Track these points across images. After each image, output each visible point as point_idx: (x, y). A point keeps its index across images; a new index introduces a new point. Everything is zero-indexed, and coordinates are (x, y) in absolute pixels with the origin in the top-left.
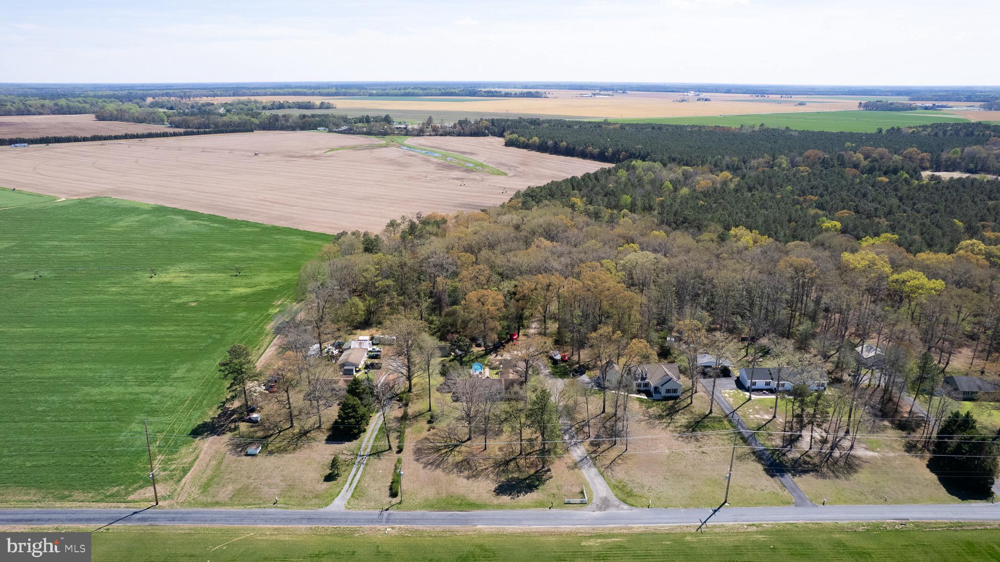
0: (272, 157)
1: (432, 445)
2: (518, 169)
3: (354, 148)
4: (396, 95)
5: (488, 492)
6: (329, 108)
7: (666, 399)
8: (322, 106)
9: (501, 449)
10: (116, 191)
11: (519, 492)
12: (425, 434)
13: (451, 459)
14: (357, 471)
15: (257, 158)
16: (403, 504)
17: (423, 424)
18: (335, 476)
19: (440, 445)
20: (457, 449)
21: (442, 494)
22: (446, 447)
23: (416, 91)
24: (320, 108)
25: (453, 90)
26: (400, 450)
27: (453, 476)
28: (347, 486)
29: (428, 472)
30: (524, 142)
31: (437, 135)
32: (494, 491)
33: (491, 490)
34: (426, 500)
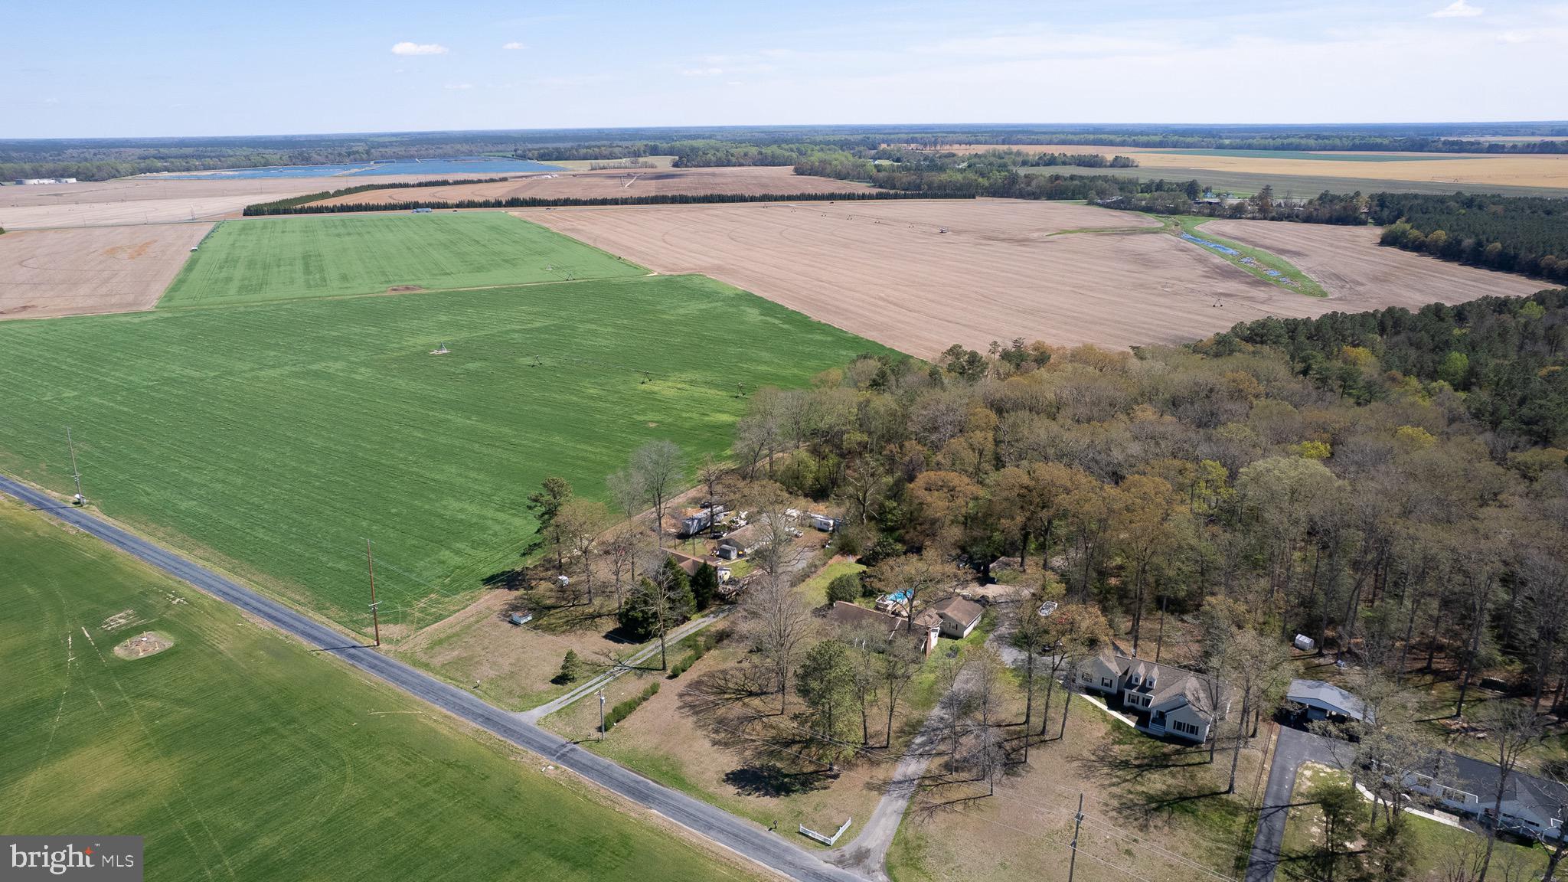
0: (963, 238)
1: (723, 682)
2: (1360, 288)
3: (1100, 232)
4: (1265, 148)
5: (718, 772)
6: (1128, 166)
7: (1170, 739)
8: (1117, 163)
10: (720, 269)
11: (757, 789)
12: (730, 665)
14: (597, 683)
15: (941, 238)
16: (601, 744)
17: (741, 651)
18: (569, 679)
19: (733, 686)
20: (747, 700)
21: (660, 750)
22: (736, 691)
23: (1304, 142)
24: (1112, 166)
25: (1379, 140)
26: (673, 676)
27: (700, 734)
28: (567, 696)
29: (678, 716)
30: (1416, 239)
31: (1265, 219)
32: (727, 774)
33: (723, 771)
34: (633, 750)
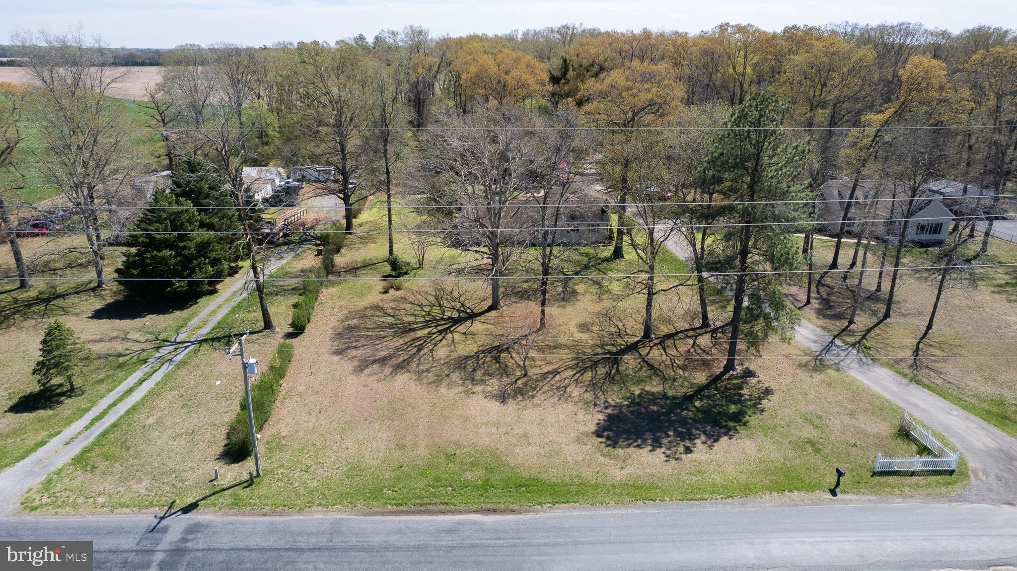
1: (390, 320)
5: (578, 439)
9: (584, 327)
11: (686, 435)
12: (374, 298)
13: (442, 352)
14: (140, 382)
16: (260, 489)
17: (373, 282)
18: (62, 394)
19: (412, 319)
20: (462, 328)
21: (415, 446)
22: (427, 324)
26: (297, 330)
27: (450, 393)
28: (80, 424)
29: (372, 382)
32: (598, 434)
33: (586, 434)
34: (355, 469)
